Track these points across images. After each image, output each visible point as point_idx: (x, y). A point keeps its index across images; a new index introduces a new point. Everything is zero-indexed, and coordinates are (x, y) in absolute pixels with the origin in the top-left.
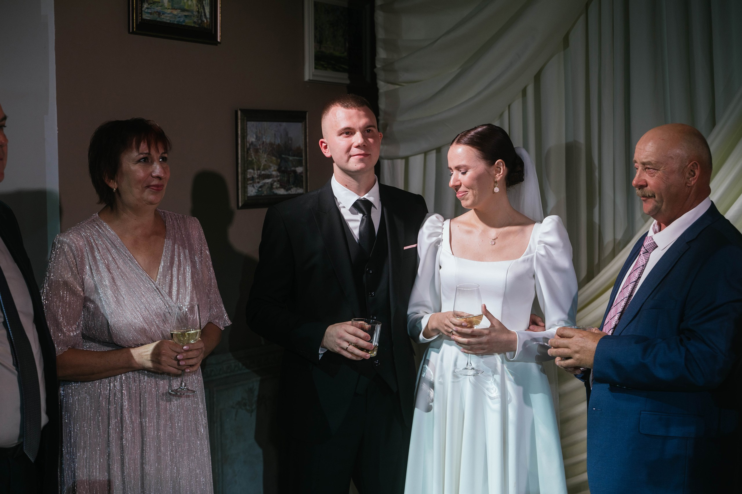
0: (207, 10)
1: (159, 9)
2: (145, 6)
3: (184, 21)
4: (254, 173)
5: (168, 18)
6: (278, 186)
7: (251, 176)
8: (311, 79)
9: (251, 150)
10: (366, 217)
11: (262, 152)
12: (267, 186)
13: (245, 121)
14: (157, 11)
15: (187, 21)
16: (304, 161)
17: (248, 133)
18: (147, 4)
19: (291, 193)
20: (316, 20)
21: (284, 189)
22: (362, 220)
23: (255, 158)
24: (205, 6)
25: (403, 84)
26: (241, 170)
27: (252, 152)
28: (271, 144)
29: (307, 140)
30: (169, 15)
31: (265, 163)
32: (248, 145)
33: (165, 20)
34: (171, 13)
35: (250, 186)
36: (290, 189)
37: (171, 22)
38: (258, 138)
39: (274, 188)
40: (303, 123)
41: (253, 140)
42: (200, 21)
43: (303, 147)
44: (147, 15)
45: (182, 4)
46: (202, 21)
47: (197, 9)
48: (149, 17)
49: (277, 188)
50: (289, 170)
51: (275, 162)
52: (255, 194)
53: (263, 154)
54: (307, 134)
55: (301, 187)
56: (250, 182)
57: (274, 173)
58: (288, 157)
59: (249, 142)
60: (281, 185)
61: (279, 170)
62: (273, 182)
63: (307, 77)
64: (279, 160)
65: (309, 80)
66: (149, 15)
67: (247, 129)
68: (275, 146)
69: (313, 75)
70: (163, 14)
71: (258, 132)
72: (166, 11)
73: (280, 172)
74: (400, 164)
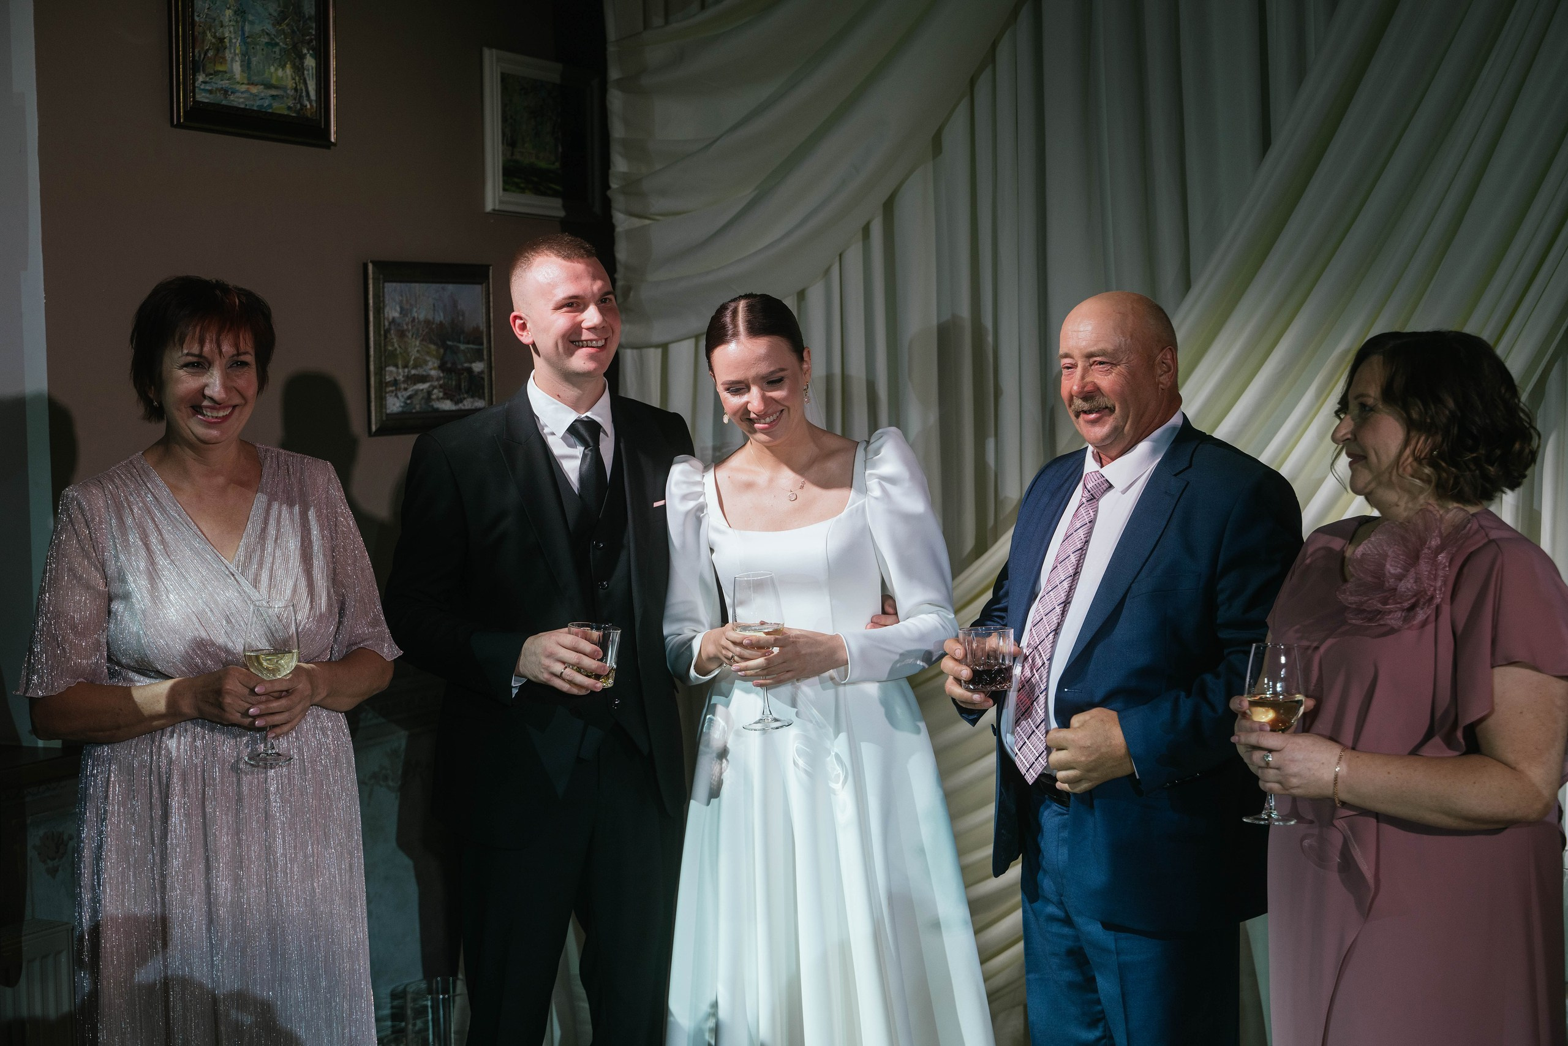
0: (312, 86)
1: (225, 84)
2: (201, 78)
3: (270, 106)
4: (398, 374)
5: (242, 100)
6: (441, 395)
7: (392, 379)
8: (497, 208)
9: (392, 332)
10: (591, 450)
11: (412, 337)
12: (421, 395)
13: (381, 282)
14: (222, 88)
15: (275, 105)
16: (485, 352)
17: (387, 302)
18: (204, 76)
19: (463, 408)
20: (504, 106)
21: (451, 400)
22: (584, 456)
23: (400, 347)
24: (307, 79)
25: (658, 218)
26: (375, 368)
27: (393, 336)
28: (428, 322)
29: (492, 315)
30: (244, 95)
31: (418, 355)
32: (387, 323)
33: (235, 104)
34: (247, 91)
35: (391, 396)
36: (461, 401)
37: (247, 107)
38: (403, 312)
39: (433, 400)
40: (484, 285)
41: (396, 315)
42: (299, 106)
43: (483, 327)
44: (204, 94)
45: (266, 75)
46: (303, 106)
47: (294, 85)
48: (207, 98)
49: (438, 399)
50: (459, 367)
51: (434, 353)
52: (400, 409)
53: (414, 340)
54: (491, 304)
55: (481, 396)
56: (391, 389)
57: (433, 373)
58: (458, 345)
59: (388, 319)
60: (445, 394)
61: (442, 367)
62: (431, 389)
63: (490, 204)
64: (442, 351)
65: (494, 210)
66: (208, 95)
67: (383, 296)
68: (434, 326)
69: (501, 202)
70: (232, 93)
71: (404, 302)
72: (238, 87)
73: (443, 371)
74: (654, 356)
